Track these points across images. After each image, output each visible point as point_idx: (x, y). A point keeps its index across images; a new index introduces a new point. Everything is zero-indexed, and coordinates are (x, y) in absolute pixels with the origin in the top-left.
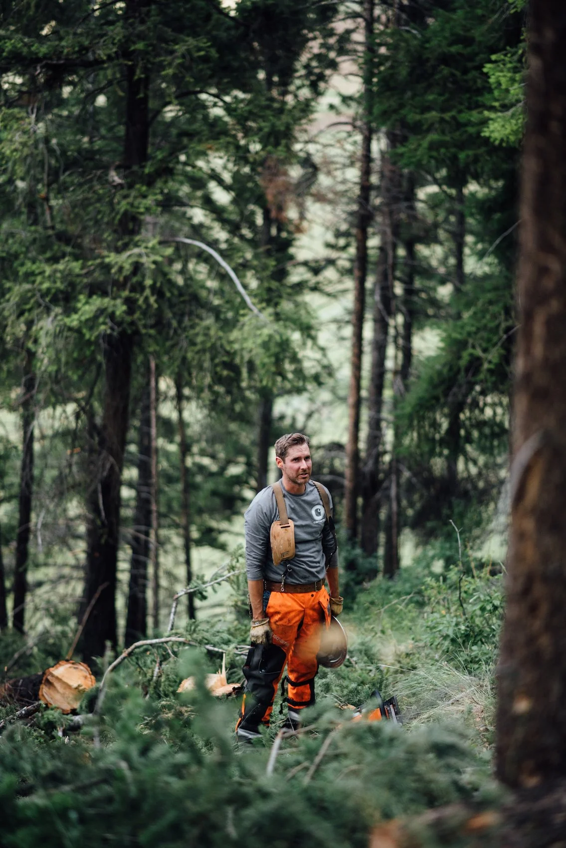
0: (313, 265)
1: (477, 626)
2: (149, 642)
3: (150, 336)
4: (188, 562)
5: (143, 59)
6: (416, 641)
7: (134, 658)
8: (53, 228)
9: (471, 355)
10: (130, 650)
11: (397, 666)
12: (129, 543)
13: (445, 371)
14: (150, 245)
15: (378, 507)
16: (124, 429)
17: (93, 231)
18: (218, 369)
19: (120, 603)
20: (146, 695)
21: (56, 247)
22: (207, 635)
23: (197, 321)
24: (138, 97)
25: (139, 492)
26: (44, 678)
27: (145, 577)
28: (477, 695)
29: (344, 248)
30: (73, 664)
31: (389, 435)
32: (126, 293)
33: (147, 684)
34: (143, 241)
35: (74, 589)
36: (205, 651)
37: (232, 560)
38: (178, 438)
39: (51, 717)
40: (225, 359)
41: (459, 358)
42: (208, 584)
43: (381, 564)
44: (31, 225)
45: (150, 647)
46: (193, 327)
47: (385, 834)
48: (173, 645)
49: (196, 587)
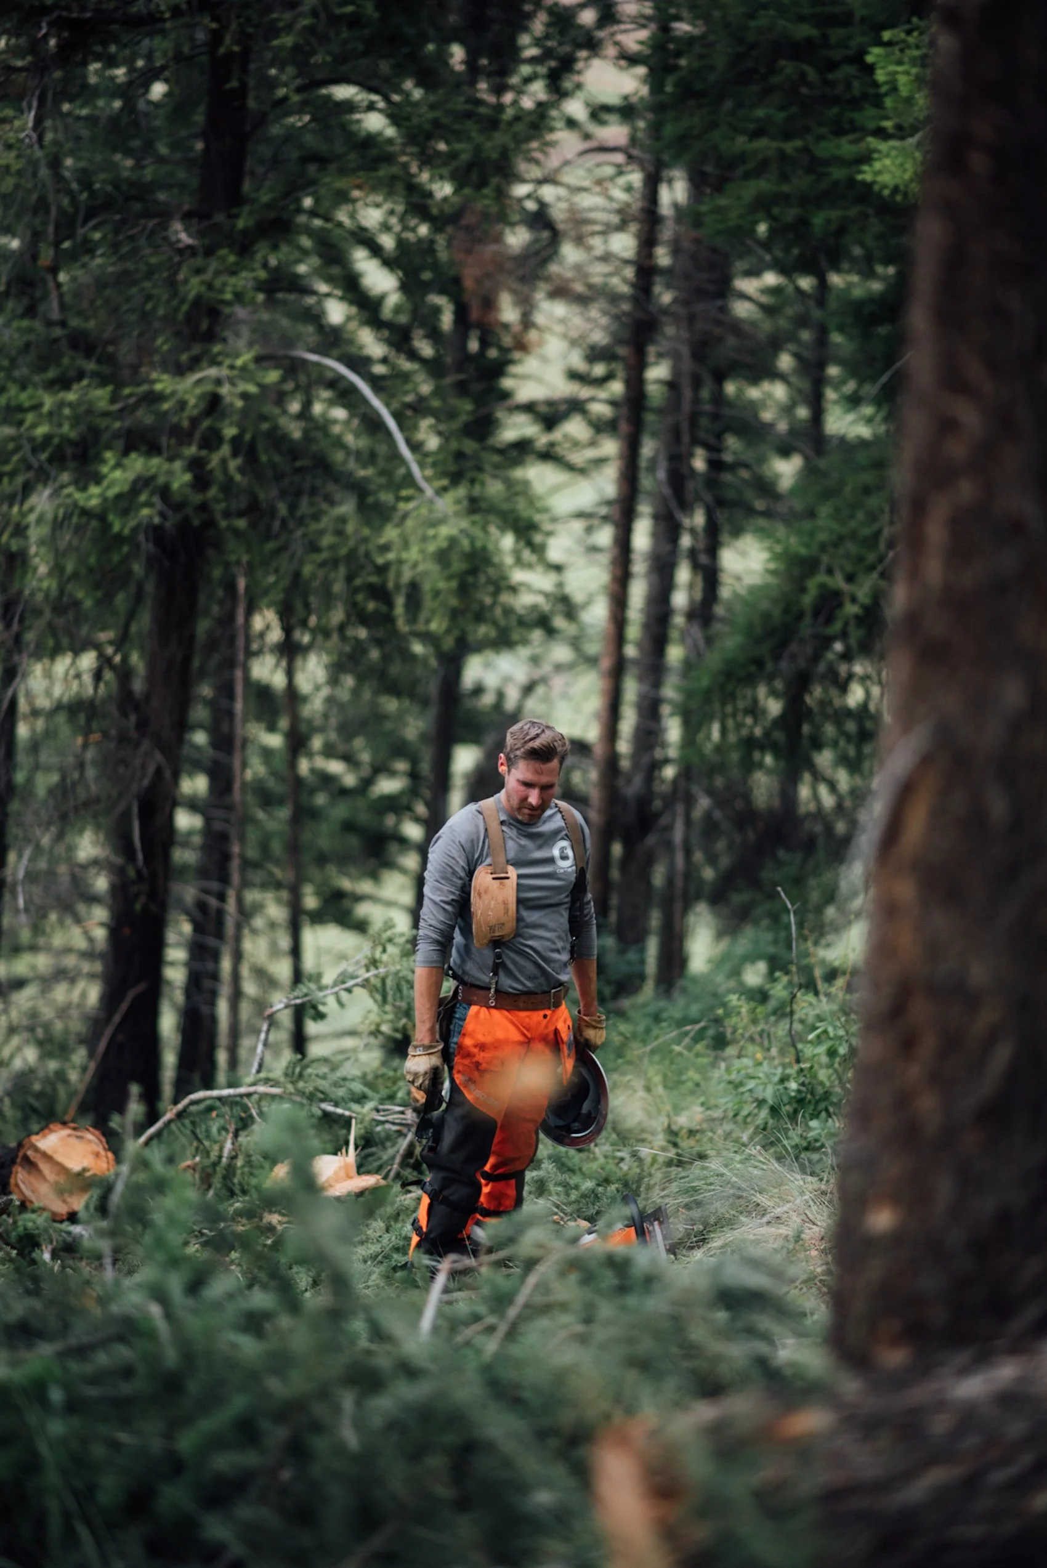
0: (543, 409)
1: (822, 1084)
2: (215, 1093)
3: (237, 533)
4: (296, 952)
5: (238, 17)
6: (708, 1109)
7: (187, 1122)
8: (63, 324)
9: (823, 586)
10: (180, 1106)
11: (672, 1153)
12: (187, 913)
13: (777, 612)
14: (239, 362)
15: (650, 861)
16: (183, 701)
17: (136, 333)
18: (360, 597)
19: (168, 1023)
20: (208, 1189)
21: (66, 361)
22: (323, 1084)
23: (324, 506)
24: (228, 86)
25: (208, 820)
26: (21, 1154)
27: (215, 976)
28: (814, 1208)
29: (601, 381)
30: (75, 1129)
31: (673, 731)
32: (192, 450)
33: (210, 1170)
34: (227, 355)
35: (84, 995)
36: (319, 1113)
37: (374, 948)
38: (284, 723)
39: (30, 1225)
40: (374, 579)
41: (803, 590)
42: (329, 991)
43: (651, 965)
44: (23, 316)
45: (218, 1104)
46: (316, 517)
47: (623, 1441)
48: (260, 1100)
49: (306, 995)
